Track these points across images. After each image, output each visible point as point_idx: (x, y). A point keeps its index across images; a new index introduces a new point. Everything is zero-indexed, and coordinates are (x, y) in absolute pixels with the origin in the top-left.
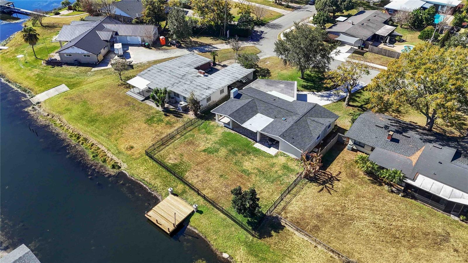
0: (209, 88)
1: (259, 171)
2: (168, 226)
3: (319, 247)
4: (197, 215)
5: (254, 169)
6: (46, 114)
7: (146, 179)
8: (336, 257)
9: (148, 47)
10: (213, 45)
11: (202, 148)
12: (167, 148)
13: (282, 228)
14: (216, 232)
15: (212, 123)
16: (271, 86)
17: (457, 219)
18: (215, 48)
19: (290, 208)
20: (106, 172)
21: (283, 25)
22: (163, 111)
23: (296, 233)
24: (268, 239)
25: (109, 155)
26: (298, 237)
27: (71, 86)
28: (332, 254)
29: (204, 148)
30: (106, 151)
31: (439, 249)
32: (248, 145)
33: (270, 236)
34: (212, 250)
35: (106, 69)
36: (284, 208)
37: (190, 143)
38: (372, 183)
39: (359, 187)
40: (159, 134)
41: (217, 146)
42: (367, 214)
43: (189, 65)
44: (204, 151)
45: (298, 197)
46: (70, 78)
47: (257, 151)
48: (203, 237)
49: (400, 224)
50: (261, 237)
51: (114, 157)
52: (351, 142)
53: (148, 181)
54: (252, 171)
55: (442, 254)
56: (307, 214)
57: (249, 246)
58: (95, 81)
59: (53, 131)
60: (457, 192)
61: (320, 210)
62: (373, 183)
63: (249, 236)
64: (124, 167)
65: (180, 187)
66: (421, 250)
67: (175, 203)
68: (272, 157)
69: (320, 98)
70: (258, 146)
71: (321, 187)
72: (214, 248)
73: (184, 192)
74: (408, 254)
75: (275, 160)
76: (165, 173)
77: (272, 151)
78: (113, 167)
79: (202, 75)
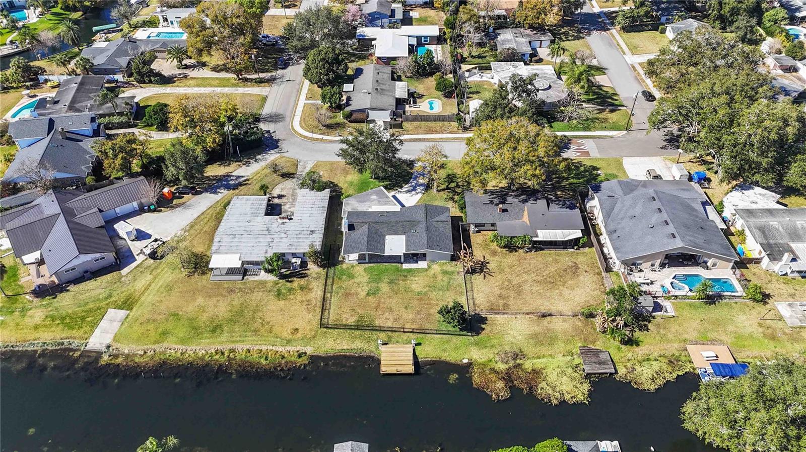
1: (430, 287)
2: (410, 369)
3: (518, 316)
4: (418, 348)
5: (424, 287)
8: (532, 316)
9: (155, 211)
10: (233, 174)
13: (486, 319)
14: (444, 350)
15: (344, 266)
16: (365, 201)
17: (573, 250)
18: (239, 177)
19: (477, 302)
20: (298, 365)
22: (280, 279)
23: (496, 316)
24: (484, 332)
26: (499, 317)
27: (128, 304)
28: (528, 316)
29: (365, 294)
30: (271, 347)
31: (578, 276)
32: (398, 270)
33: (484, 329)
34: (453, 364)
35: (138, 266)
36: (474, 305)
37: (347, 295)
39: (505, 260)
41: (374, 285)
42: (525, 277)
43: (255, 214)
44: (368, 294)
45: (475, 291)
47: (410, 271)
48: (438, 359)
49: (547, 272)
50: (478, 334)
51: (288, 348)
52: (472, 227)
54: (425, 290)
55: (581, 278)
56: (492, 299)
57: (477, 344)
60: (566, 232)
61: (497, 291)
62: (511, 252)
63: (470, 338)
64: (309, 350)
65: (383, 335)
66: (570, 282)
67: (392, 350)
68: (426, 270)
69: (408, 195)
71: (482, 274)
72: (453, 361)
73: (390, 338)
74: (565, 289)
75: (432, 272)
76: (357, 333)
77: (422, 264)
78: (300, 356)
79: (287, 221)
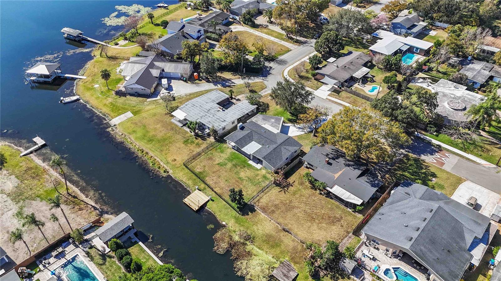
0: (225, 121)
1: (249, 178)
2: (195, 208)
3: (272, 221)
4: (211, 202)
5: (246, 177)
6: (121, 134)
7: (183, 180)
8: (279, 226)
9: (186, 81)
10: (232, 80)
11: (217, 162)
12: (196, 161)
13: (255, 211)
14: (220, 211)
15: (225, 145)
16: (266, 120)
17: (350, 210)
18: (233, 83)
19: (261, 200)
20: (161, 175)
21: (288, 61)
22: (194, 135)
23: (262, 213)
25: (162, 164)
26: (262, 215)
27: (135, 113)
28: (277, 225)
29: (218, 163)
30: (160, 161)
31: (334, 225)
32: (245, 162)
33: (248, 215)
34: (217, 220)
35: (156, 100)
36: (258, 200)
37: (210, 159)
38: (311, 189)
39: (303, 190)
40: (191, 151)
41: (227, 161)
42: (302, 205)
43: (213, 101)
44: (218, 164)
45: (267, 195)
46: (133, 107)
47: (250, 165)
48: (213, 213)
49: (318, 211)
50: (243, 215)
51: (165, 166)
52: (306, 163)
53: (185, 181)
54: (245, 178)
55: (334, 227)
56: (270, 204)
57: (237, 219)
58: (150, 110)
59: (127, 146)
60: (353, 196)
61: (277, 202)
63: (238, 214)
64: (171, 172)
65: (203, 186)
66: (324, 225)
67: (199, 195)
68: (257, 170)
69: (297, 130)
70: (251, 162)
71: (281, 189)
72: (218, 219)
73: (205, 189)
74: (316, 226)
75: (259, 172)
76: (194, 177)
77: (259, 166)
78: (165, 172)
79: (221, 110)
